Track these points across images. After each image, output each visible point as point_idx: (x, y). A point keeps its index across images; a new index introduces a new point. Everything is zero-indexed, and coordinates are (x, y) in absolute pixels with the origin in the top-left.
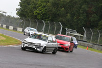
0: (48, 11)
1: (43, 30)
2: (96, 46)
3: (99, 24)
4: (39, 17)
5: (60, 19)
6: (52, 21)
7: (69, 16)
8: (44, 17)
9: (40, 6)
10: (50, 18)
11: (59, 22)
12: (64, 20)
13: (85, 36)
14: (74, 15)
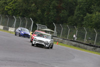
0: (19, 7)
1: (14, 25)
2: (66, 41)
3: (69, 20)
4: (10, 13)
5: (31, 15)
6: (23, 16)
7: (39, 12)
8: (15, 12)
9: (10, 2)
10: (21, 14)
11: (30, 17)
12: (34, 16)
13: (55, 31)
14: (45, 11)
